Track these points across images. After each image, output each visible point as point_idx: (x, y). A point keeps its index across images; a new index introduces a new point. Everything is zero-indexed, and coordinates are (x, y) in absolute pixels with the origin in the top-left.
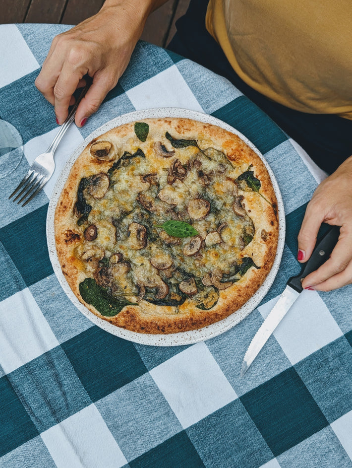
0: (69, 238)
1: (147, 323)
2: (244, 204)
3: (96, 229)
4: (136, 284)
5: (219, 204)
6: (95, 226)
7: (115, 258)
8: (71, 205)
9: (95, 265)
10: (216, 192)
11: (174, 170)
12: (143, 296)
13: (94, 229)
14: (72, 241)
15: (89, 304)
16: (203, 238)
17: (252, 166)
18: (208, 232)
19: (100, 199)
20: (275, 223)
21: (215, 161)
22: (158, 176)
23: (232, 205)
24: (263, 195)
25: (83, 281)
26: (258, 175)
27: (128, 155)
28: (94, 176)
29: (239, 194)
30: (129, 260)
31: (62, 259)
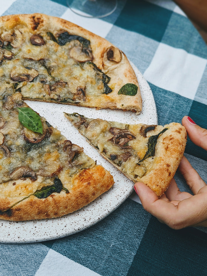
0: (36, 20)
3: (40, 45)
5: (33, 153)
6: (43, 44)
7: (9, 54)
8: (67, 28)
9: (7, 38)
10: (49, 152)
13: (41, 43)
14: (32, 21)
17: (67, 192)
18: (5, 136)
19: (69, 54)
23: (28, 167)
24: (27, 200)
26: (54, 197)
27: (107, 79)
28: (91, 52)
29: (39, 177)
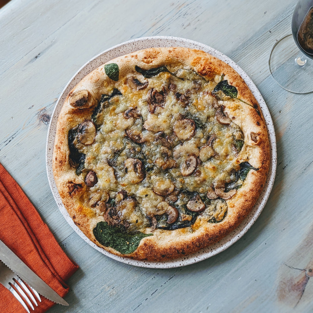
0: (72, 189)
1: (166, 250)
2: (226, 113)
3: (94, 174)
4: (145, 215)
6: (93, 171)
7: (120, 196)
8: (65, 158)
9: (103, 208)
11: (152, 99)
12: (155, 225)
14: (75, 192)
15: (107, 246)
16: (197, 155)
17: (224, 75)
18: (200, 149)
19: (91, 145)
20: (261, 122)
21: (188, 80)
22: (139, 109)
24: (242, 99)
25: (96, 226)
26: (232, 82)
27: (105, 97)
28: (80, 125)
29: (219, 105)
30: (134, 194)
31: (71, 211)
